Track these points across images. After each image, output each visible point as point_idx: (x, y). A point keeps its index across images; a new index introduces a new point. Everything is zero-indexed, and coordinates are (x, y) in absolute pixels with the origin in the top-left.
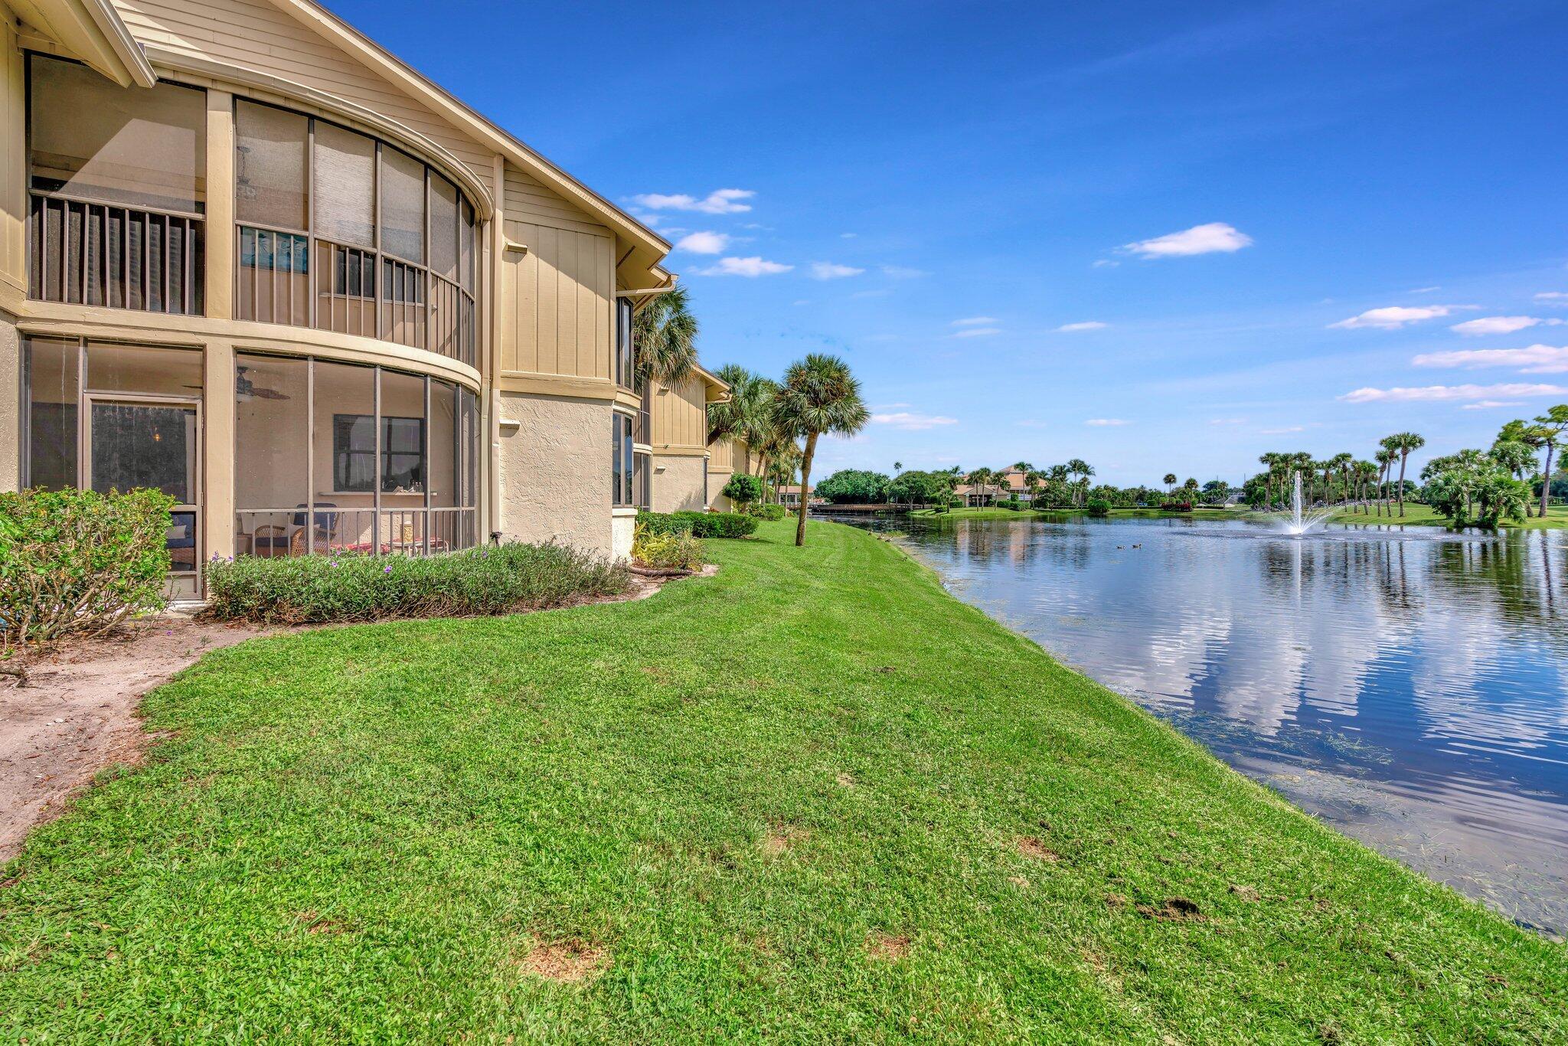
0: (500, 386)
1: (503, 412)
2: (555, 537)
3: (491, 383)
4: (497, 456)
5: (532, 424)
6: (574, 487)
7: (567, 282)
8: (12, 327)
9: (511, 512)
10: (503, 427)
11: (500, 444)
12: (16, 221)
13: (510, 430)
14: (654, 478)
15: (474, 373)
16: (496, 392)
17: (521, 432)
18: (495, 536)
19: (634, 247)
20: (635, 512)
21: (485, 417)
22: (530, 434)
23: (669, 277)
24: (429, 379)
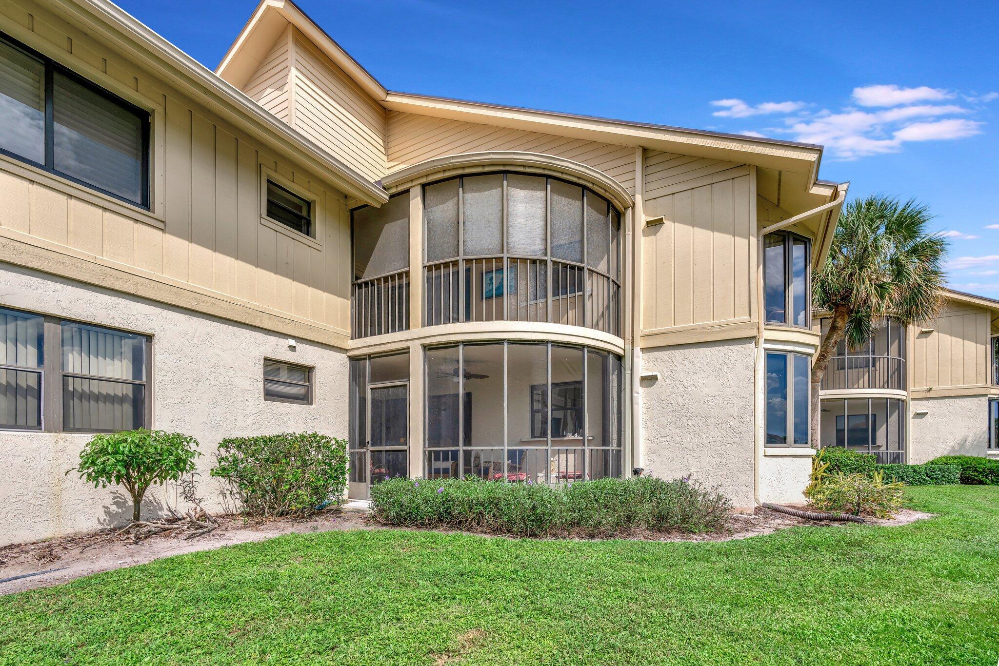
0: (640, 343)
1: (642, 365)
2: (690, 475)
3: (633, 343)
4: (638, 404)
5: (670, 373)
6: (711, 427)
7: (703, 235)
8: (344, 356)
9: (651, 452)
10: (643, 379)
11: (641, 394)
12: (345, 300)
13: (650, 380)
14: (912, 424)
15: (619, 342)
16: (637, 350)
17: (660, 382)
18: (636, 472)
19: (780, 173)
20: (813, 452)
21: (628, 372)
22: (669, 381)
23: (836, 188)
24: (549, 345)
